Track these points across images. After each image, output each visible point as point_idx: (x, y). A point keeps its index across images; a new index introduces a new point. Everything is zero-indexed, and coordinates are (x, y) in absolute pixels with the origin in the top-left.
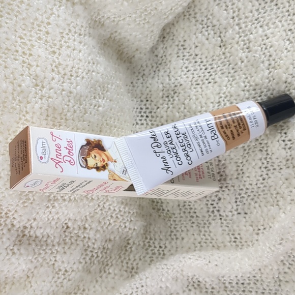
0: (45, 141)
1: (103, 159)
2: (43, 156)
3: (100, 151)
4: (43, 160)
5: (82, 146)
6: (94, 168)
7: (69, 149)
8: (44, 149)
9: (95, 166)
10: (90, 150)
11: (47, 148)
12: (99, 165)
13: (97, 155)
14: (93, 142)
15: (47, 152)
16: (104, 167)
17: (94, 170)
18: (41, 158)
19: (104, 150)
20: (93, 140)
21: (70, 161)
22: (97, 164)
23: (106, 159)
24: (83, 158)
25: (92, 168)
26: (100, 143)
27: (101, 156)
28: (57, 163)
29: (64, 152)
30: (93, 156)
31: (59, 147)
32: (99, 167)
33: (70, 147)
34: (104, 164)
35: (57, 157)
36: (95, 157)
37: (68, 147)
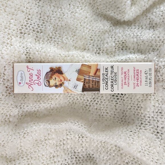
0: (22, 72)
1: (61, 80)
2: (21, 82)
3: (59, 75)
4: (21, 85)
5: (47, 73)
6: (54, 86)
7: (38, 76)
8: (22, 77)
9: (55, 85)
10: (52, 75)
11: (24, 77)
12: (58, 84)
13: (57, 78)
14: (55, 69)
15: (24, 79)
16: (61, 85)
17: (54, 87)
18: (20, 83)
19: (62, 74)
20: (55, 68)
21: (38, 84)
22: (56, 83)
23: (63, 79)
24: (47, 80)
25: (52, 86)
26: (60, 69)
27: (59, 78)
28: (29, 85)
29: (35, 78)
30: (54, 78)
31: (31, 75)
32: (57, 85)
33: (39, 74)
34: (61, 83)
35: (30, 82)
36: (55, 78)
37: (38, 75)
